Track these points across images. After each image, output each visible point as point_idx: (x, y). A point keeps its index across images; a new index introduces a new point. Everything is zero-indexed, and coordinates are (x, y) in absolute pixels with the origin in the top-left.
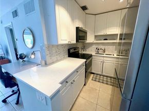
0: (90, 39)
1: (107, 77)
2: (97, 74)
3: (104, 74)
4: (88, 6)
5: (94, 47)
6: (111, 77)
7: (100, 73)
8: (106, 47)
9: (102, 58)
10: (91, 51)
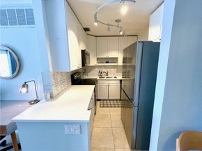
0: (93, 62)
1: (113, 100)
2: (104, 100)
3: (110, 98)
4: (91, 29)
5: (97, 70)
6: (117, 100)
7: (106, 98)
8: (109, 70)
9: (107, 82)
10: (93, 75)
